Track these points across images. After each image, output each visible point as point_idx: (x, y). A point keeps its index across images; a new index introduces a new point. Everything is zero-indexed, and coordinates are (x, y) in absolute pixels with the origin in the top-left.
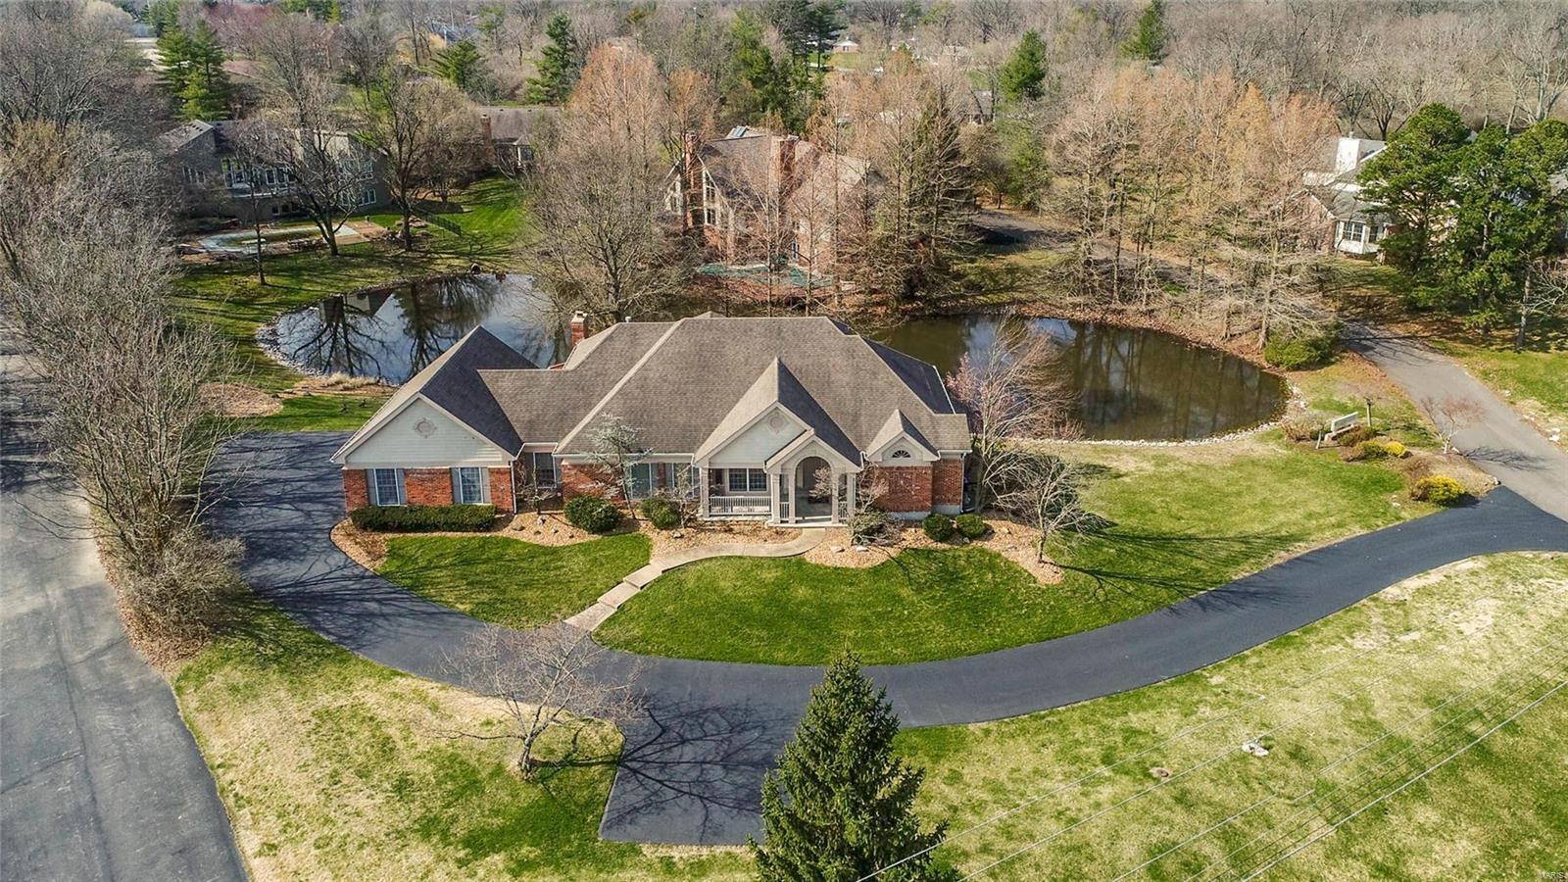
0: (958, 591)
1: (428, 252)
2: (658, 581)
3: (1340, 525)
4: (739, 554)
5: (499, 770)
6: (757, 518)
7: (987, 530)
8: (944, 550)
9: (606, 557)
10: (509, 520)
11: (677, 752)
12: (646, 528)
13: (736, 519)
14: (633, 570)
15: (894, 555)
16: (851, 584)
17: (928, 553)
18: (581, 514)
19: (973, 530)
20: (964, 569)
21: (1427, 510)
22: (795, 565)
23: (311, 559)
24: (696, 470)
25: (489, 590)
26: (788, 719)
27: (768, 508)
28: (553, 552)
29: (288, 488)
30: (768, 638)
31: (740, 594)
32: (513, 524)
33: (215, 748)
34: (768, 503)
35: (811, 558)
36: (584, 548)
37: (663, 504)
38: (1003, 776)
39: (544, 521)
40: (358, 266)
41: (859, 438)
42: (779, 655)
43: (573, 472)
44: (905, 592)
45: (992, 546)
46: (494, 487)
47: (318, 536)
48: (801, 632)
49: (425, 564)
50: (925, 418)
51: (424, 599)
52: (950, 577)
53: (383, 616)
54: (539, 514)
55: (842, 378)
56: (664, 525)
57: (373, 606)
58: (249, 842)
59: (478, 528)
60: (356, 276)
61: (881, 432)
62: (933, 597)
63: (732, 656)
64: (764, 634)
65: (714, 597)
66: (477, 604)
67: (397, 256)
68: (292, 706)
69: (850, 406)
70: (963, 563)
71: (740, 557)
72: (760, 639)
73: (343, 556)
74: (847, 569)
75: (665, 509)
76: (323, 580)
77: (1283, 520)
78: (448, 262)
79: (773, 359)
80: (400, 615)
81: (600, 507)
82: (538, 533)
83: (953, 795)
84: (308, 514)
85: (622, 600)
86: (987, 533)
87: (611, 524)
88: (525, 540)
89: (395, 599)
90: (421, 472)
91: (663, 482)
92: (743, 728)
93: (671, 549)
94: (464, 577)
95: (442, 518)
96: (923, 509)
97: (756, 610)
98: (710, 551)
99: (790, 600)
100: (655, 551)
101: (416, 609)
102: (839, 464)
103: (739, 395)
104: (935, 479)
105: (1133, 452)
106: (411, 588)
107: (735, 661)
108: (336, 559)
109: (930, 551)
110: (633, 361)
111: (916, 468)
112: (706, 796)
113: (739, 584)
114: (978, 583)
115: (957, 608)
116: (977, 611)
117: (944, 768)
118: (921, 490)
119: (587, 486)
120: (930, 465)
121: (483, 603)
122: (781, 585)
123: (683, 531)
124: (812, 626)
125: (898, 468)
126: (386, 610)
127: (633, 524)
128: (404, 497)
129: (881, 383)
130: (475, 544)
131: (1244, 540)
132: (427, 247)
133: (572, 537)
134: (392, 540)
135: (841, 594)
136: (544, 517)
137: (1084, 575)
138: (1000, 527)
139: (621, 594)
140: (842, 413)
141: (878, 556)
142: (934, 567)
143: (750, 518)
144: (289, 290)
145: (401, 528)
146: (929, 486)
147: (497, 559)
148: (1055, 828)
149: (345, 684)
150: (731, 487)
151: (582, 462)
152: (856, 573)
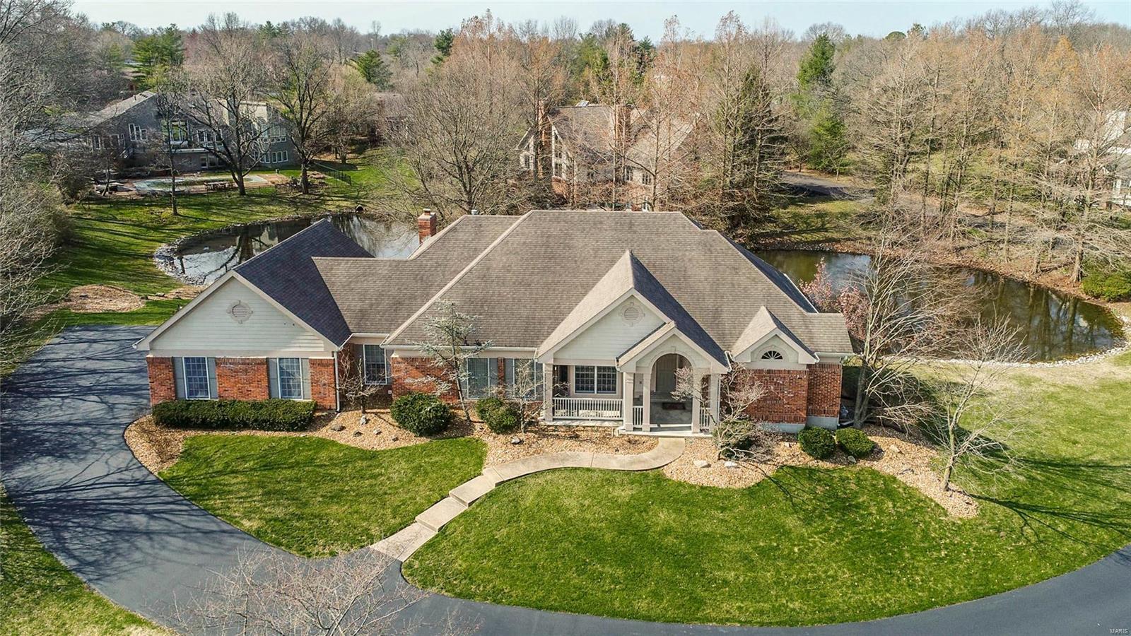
0: (855, 524)
1: (322, 195)
2: (490, 496)
4: (586, 466)
6: (606, 424)
7: (874, 447)
8: (828, 470)
9: (433, 464)
10: (329, 419)
12: (481, 431)
13: (582, 424)
14: (462, 481)
15: (770, 474)
16: (723, 509)
17: (810, 473)
18: (409, 413)
19: (859, 447)
20: (856, 496)
22: (653, 481)
23: (91, 458)
24: (540, 366)
25: (286, 503)
27: (618, 413)
28: (373, 456)
29: (103, 379)
30: (626, 579)
31: (589, 516)
32: (334, 423)
34: (619, 407)
35: (672, 473)
36: (408, 454)
37: (501, 404)
39: (367, 421)
40: (260, 204)
41: (722, 336)
42: (642, 605)
43: (403, 366)
44: (791, 522)
45: (884, 466)
46: (315, 382)
47: (111, 432)
48: (666, 572)
49: (220, 467)
50: (795, 317)
51: (206, 512)
52: (843, 506)
53: (148, 534)
54: (364, 412)
55: (700, 272)
56: (503, 428)
57: (140, 520)
59: (292, 427)
60: (258, 212)
61: (747, 331)
62: (826, 530)
64: (619, 572)
65: (557, 519)
66: (268, 521)
67: (295, 198)
69: (709, 303)
70: (853, 486)
71: (588, 470)
72: (615, 581)
73: (130, 456)
74: (715, 489)
75: (503, 409)
76: (93, 486)
78: (338, 203)
79: (624, 252)
80: (169, 534)
81: (430, 405)
82: (359, 434)
84: (111, 408)
85: (445, 519)
86: (874, 452)
87: (441, 425)
88: (342, 442)
89: (171, 512)
90: (234, 362)
91: (503, 379)
93: (508, 457)
94: (261, 485)
95: (252, 414)
96: (796, 420)
97: (608, 538)
98: (553, 460)
99: (649, 527)
100: (490, 458)
101: (192, 525)
102: (702, 363)
103: (587, 288)
104: (811, 386)
106: (195, 497)
107: (584, 612)
108: (119, 460)
109: (812, 471)
110: (476, 252)
111: (789, 371)
113: (587, 503)
115: (856, 545)
116: (885, 551)
118: (795, 398)
119: (416, 381)
120: (805, 368)
121: (276, 520)
122: (640, 506)
123: (522, 436)
124: (680, 562)
125: (769, 371)
126: (155, 526)
127: (467, 427)
128: (216, 390)
129: (742, 279)
130: (285, 445)
132: (321, 191)
133: (396, 439)
134: (194, 438)
135: (711, 523)
136: (369, 416)
137: (1002, 508)
138: (890, 445)
139: (443, 513)
140: (702, 309)
141: (747, 474)
142: (820, 490)
143: (598, 424)
144: (198, 220)
145: (205, 425)
146: (805, 394)
147: (305, 464)
150: (577, 388)
151: (413, 355)
152: (728, 494)
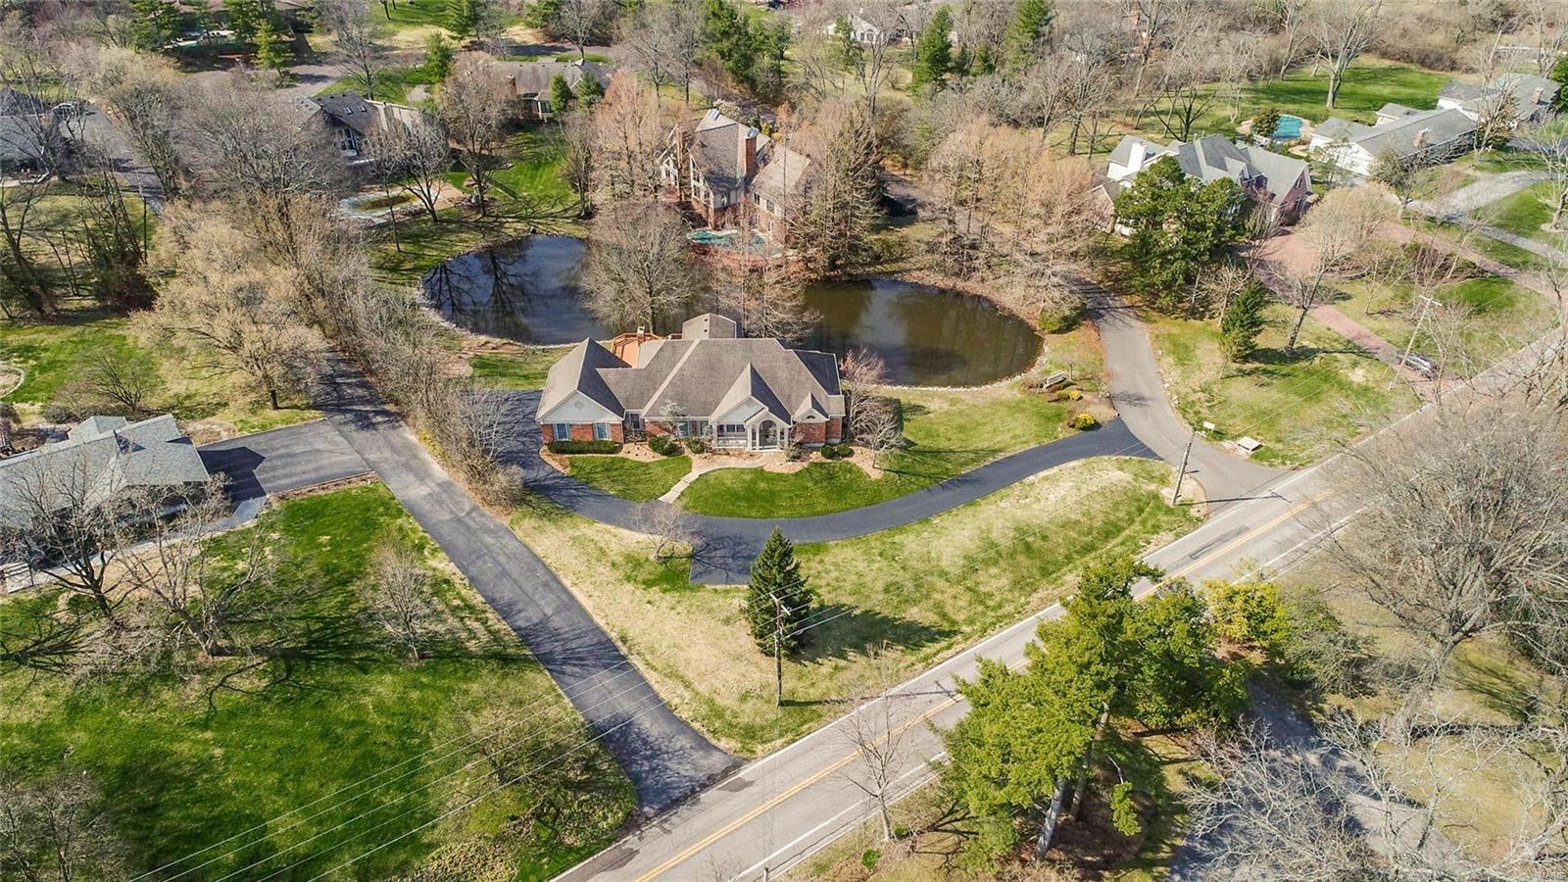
0: (833, 483)
2: (696, 480)
3: (1026, 442)
4: (733, 466)
5: (647, 560)
6: (741, 447)
8: (829, 463)
9: (671, 468)
10: (622, 448)
11: (713, 554)
12: (687, 452)
13: (731, 447)
14: (685, 474)
15: (806, 466)
16: (785, 481)
17: (822, 464)
18: (656, 445)
19: (844, 452)
20: (838, 472)
21: (1074, 432)
22: (759, 472)
23: (536, 468)
24: (711, 425)
25: (622, 484)
26: (758, 540)
27: (746, 443)
28: (647, 464)
30: (748, 506)
31: (735, 486)
32: (624, 449)
33: (539, 550)
34: (746, 440)
35: (767, 468)
36: (660, 464)
37: (696, 442)
38: (840, 561)
39: (638, 448)
41: (790, 408)
42: (753, 514)
43: (651, 425)
44: (810, 484)
45: (852, 460)
46: (613, 432)
47: (534, 455)
48: (762, 503)
49: (589, 470)
50: (824, 398)
51: (594, 488)
52: (831, 477)
53: (580, 496)
54: (636, 444)
55: (783, 375)
56: (697, 451)
57: (573, 492)
58: (567, 583)
59: (608, 453)
60: (455, 241)
61: (801, 404)
62: (822, 486)
63: (731, 514)
64: (746, 504)
65: (723, 488)
66: (619, 491)
67: (479, 221)
68: (561, 535)
69: (786, 391)
70: (837, 469)
71: (734, 468)
72: (744, 507)
73: (550, 467)
74: (784, 474)
76: (546, 479)
77: (1000, 440)
78: (513, 225)
79: (747, 364)
80: (587, 496)
81: (666, 443)
82: (637, 454)
83: (820, 568)
85: (682, 489)
86: (851, 453)
87: (672, 451)
88: (632, 459)
89: (582, 488)
90: (577, 425)
91: (696, 431)
92: (740, 544)
93: (701, 464)
94: (608, 477)
95: (591, 447)
96: (820, 442)
97: (742, 493)
98: (720, 465)
99: (757, 489)
100: (694, 465)
101: (593, 493)
102: (780, 424)
104: (827, 429)
105: (941, 396)
106: (586, 483)
107: (734, 517)
108: (547, 468)
110: (675, 363)
111: (817, 425)
112: (726, 568)
113: (734, 481)
114: (844, 478)
115: (831, 492)
116: (841, 492)
117: (818, 558)
118: (820, 434)
119: (659, 433)
120: (824, 422)
121: (621, 491)
122: (754, 481)
123: (706, 454)
124: (767, 501)
125: (809, 425)
126: (580, 494)
127: (682, 451)
128: (571, 437)
129: (803, 379)
130: (608, 461)
131: (976, 452)
132: (496, 212)
133: (655, 457)
134: (570, 458)
135: (779, 486)
136: (638, 446)
137: (893, 473)
138: (858, 450)
139: (680, 487)
140: (783, 396)
141: (798, 466)
142: (824, 471)
143: (738, 447)
145: (572, 452)
146: (825, 432)
147: (621, 468)
148: (854, 578)
149: (575, 527)
150: (728, 433)
151: (655, 421)
152: (788, 476)
